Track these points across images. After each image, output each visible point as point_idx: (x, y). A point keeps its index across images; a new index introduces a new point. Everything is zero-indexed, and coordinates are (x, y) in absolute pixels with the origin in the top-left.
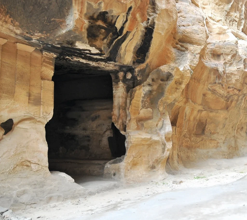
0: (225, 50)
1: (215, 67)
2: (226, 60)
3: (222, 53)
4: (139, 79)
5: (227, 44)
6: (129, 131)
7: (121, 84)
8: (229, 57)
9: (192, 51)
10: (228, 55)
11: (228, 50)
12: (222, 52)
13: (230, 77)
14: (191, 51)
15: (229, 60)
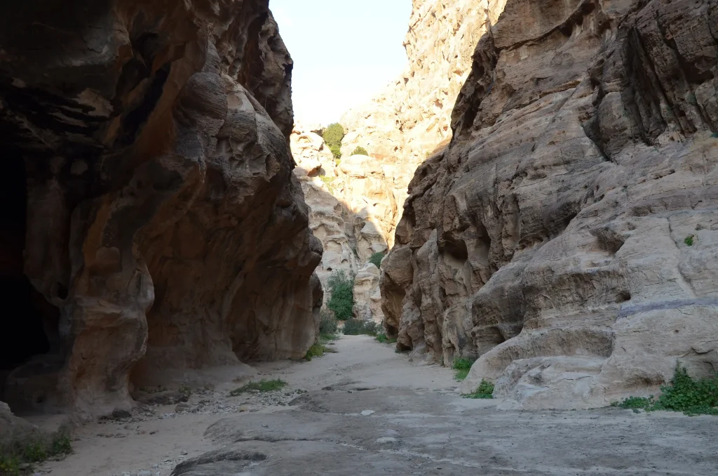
0: (234, 130)
1: (217, 166)
2: (234, 152)
3: (228, 137)
4: (104, 177)
5: (240, 119)
6: (78, 296)
7: (54, 184)
8: (240, 148)
9: (205, 130)
10: (238, 142)
11: (242, 133)
12: (227, 134)
13: (236, 189)
14: (201, 128)
15: (240, 154)
